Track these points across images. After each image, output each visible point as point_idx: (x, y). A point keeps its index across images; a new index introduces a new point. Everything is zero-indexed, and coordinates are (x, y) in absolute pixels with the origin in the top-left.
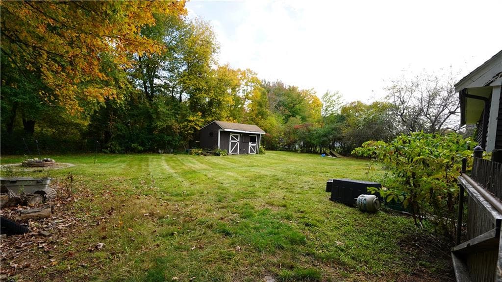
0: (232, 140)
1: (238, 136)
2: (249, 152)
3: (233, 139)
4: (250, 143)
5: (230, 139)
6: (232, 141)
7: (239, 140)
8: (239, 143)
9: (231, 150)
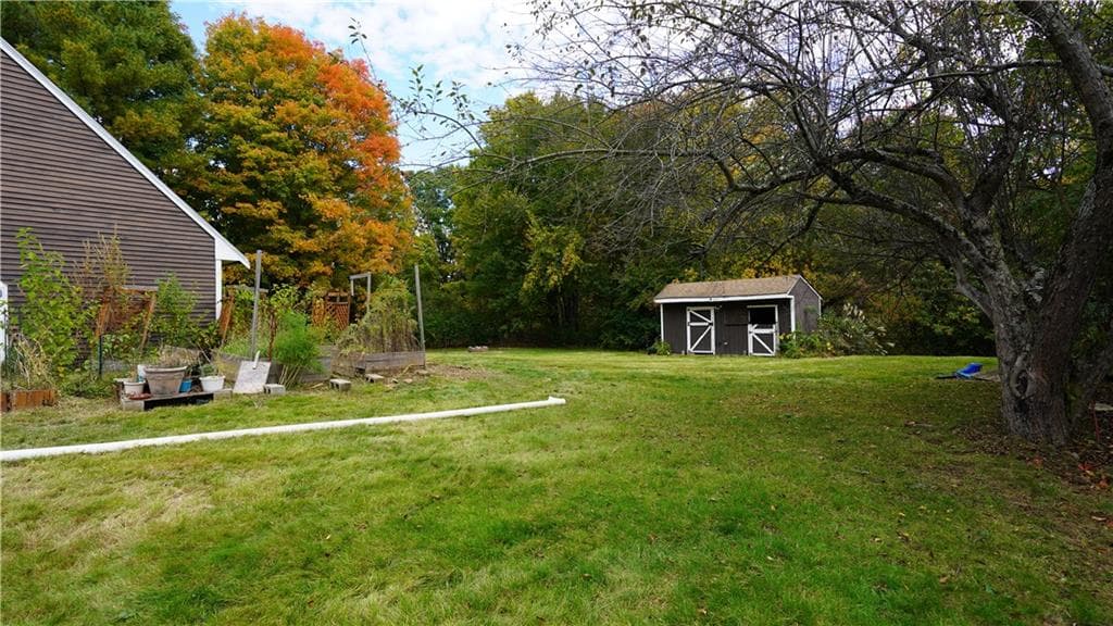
0: (692, 321)
1: (709, 312)
2: (751, 350)
3: (694, 318)
4: (751, 328)
5: (688, 320)
6: (692, 324)
7: (713, 320)
8: (713, 328)
9: (692, 345)
